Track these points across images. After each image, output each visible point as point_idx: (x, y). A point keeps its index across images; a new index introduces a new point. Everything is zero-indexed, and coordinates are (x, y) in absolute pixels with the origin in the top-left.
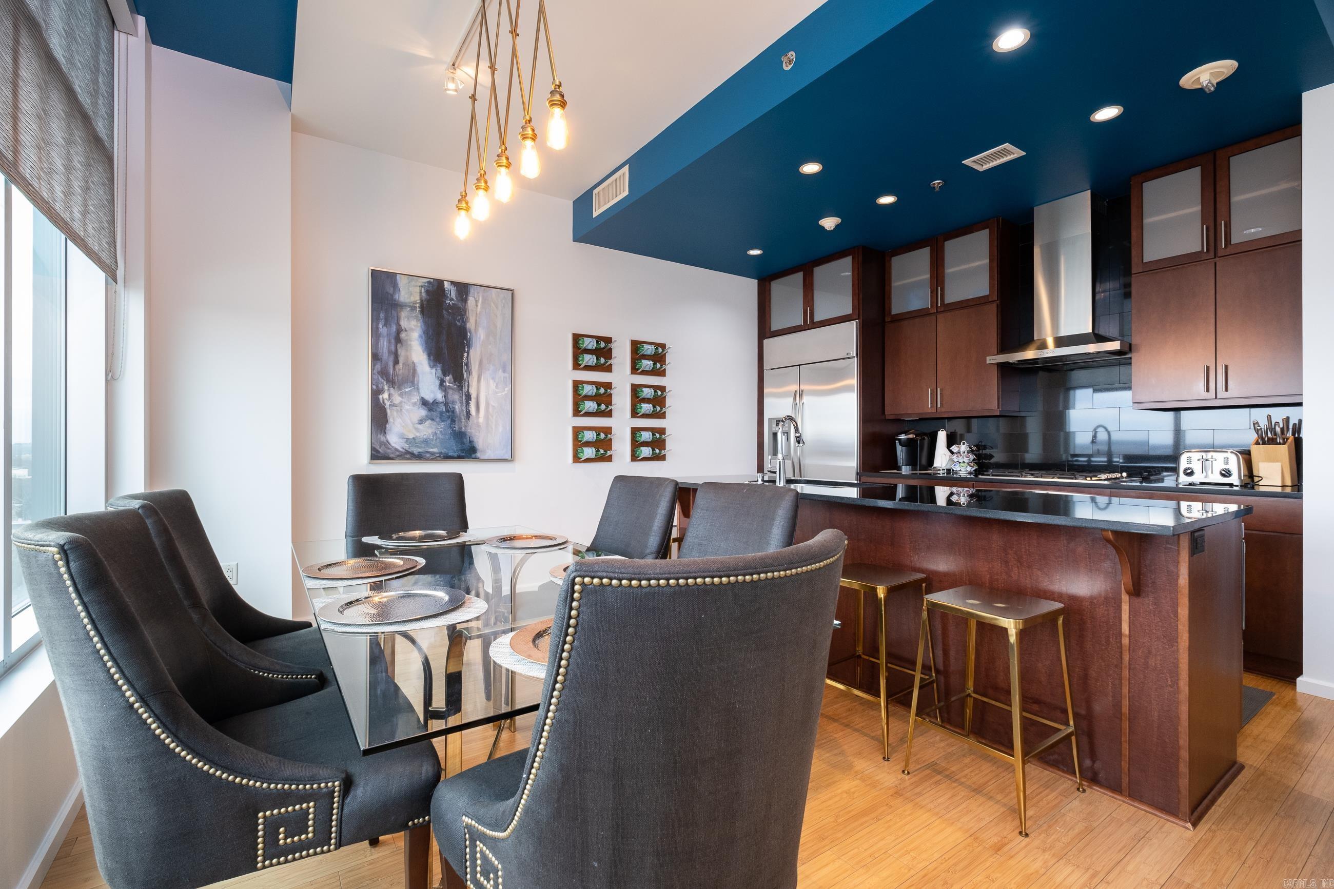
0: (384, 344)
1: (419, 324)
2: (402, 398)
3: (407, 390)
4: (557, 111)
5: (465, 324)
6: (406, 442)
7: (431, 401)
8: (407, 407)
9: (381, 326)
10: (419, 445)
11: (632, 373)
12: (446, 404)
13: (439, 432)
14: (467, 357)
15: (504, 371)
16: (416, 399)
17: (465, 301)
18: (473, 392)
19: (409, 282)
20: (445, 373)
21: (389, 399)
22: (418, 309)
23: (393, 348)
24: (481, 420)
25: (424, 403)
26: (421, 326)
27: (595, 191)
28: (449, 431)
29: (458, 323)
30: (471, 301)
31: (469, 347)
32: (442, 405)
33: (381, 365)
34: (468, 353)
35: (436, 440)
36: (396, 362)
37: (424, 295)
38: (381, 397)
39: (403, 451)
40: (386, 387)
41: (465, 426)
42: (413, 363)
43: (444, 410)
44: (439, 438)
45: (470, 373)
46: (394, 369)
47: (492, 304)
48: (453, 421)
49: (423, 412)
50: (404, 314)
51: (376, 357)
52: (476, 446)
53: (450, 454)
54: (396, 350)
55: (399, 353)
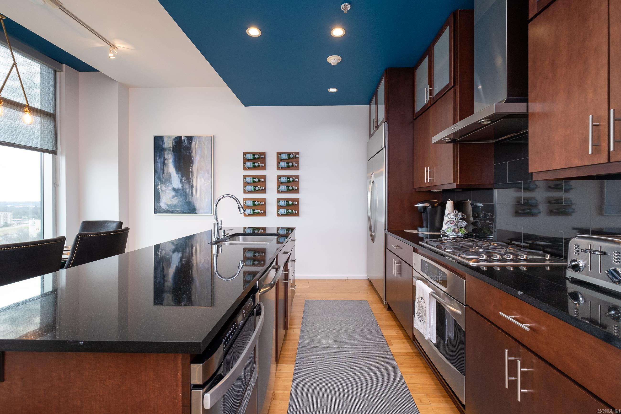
0: (159, 166)
1: (172, 156)
2: (166, 188)
3: (167, 184)
5: (191, 154)
6: (167, 206)
7: (177, 189)
8: (167, 191)
9: (158, 159)
10: (172, 207)
11: (277, 170)
12: (183, 189)
13: (180, 202)
14: (192, 168)
15: (208, 174)
16: (171, 188)
17: (191, 143)
18: (194, 184)
19: (168, 139)
20: (182, 177)
21: (161, 188)
22: (172, 150)
23: (162, 167)
24: (198, 196)
25: (174, 189)
28: (184, 201)
29: (188, 154)
30: (193, 143)
31: (192, 164)
32: (181, 190)
33: (158, 175)
35: (179, 205)
36: (163, 173)
37: (174, 143)
38: (158, 187)
39: (166, 210)
40: (159, 184)
41: (191, 199)
42: (170, 173)
43: (182, 192)
44: (180, 204)
45: (193, 175)
46: (163, 176)
47: (203, 143)
48: (186, 197)
49: (173, 193)
50: (166, 153)
51: (156, 171)
52: (196, 208)
53: (185, 211)
54: (163, 168)
55: (164, 169)
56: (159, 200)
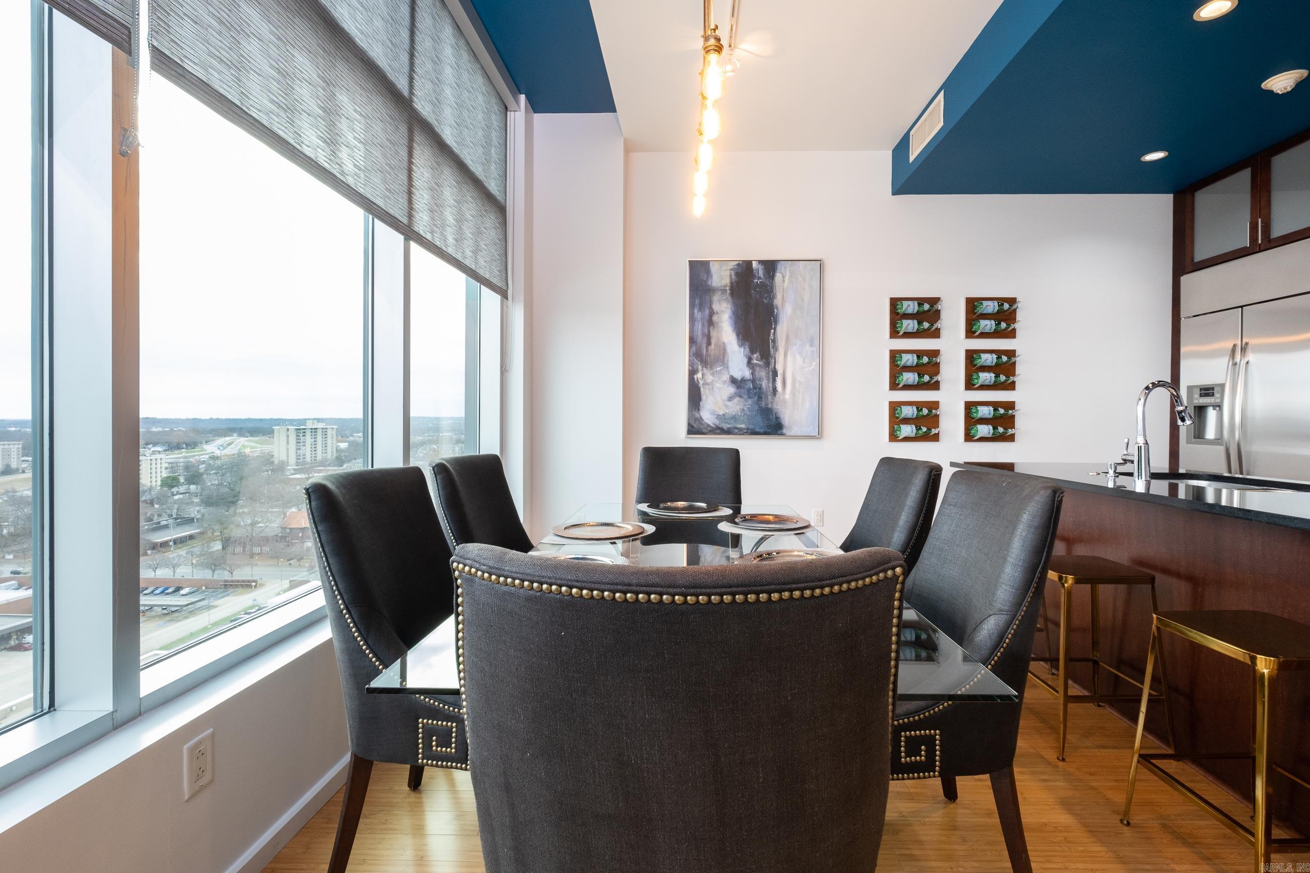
0: (699, 326)
1: (729, 306)
2: (714, 377)
3: (718, 369)
5: (772, 301)
6: (717, 418)
7: (740, 379)
8: (718, 385)
9: (696, 311)
10: (728, 421)
11: (967, 337)
12: (753, 381)
13: (746, 409)
14: (774, 334)
15: (811, 345)
16: (726, 377)
17: (772, 277)
18: (779, 367)
19: (721, 267)
20: (752, 351)
21: (703, 378)
22: (728, 292)
23: (706, 331)
24: (787, 396)
25: (733, 381)
26: (731, 308)
27: (911, 134)
28: (756, 407)
29: (765, 301)
30: (778, 277)
31: (776, 323)
32: (750, 382)
33: (696, 347)
34: (775, 329)
35: (744, 416)
36: (709, 343)
37: (734, 277)
38: (695, 377)
39: (715, 426)
40: (700, 368)
41: (772, 403)
42: (724, 343)
43: (752, 387)
44: (746, 414)
45: (776, 349)
46: (707, 351)
47: (800, 278)
48: (760, 398)
49: (732, 390)
50: (716, 298)
51: (692, 341)
52: (783, 422)
53: (757, 430)
54: (709, 332)
55: (711, 335)
56: (699, 405)
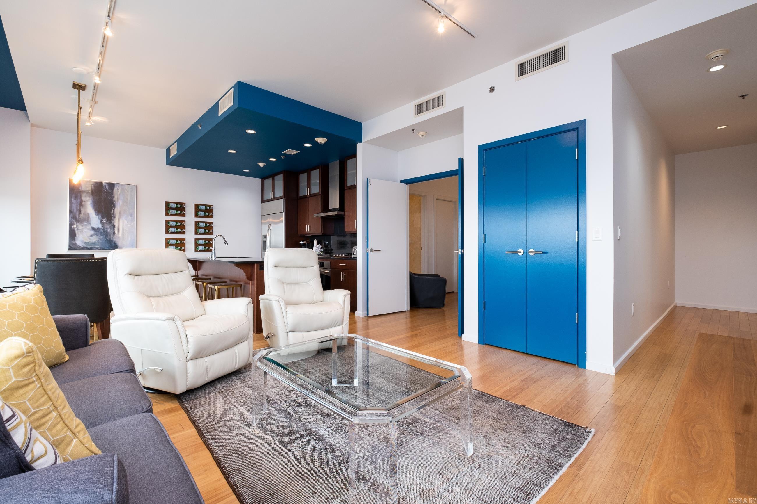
0: (74, 206)
1: (91, 199)
2: (83, 227)
3: (85, 224)
4: (81, 165)
5: (113, 199)
6: (85, 243)
7: (96, 228)
8: (85, 230)
9: (73, 200)
10: (91, 245)
11: (195, 217)
12: (103, 229)
13: (100, 240)
14: (114, 211)
15: (131, 217)
16: (89, 227)
17: (113, 189)
18: (116, 224)
19: (86, 183)
20: (103, 217)
21: (77, 227)
22: (90, 193)
23: (78, 208)
24: (120, 235)
25: (93, 229)
26: (92, 200)
27: (170, 148)
28: (105, 239)
29: (109, 198)
30: (115, 190)
31: (114, 207)
32: (101, 229)
33: (73, 214)
34: (114, 209)
36: (80, 213)
37: (93, 188)
38: (73, 227)
39: (83, 246)
40: (75, 223)
41: (113, 238)
42: (88, 213)
43: (102, 231)
44: (100, 242)
45: (114, 217)
46: (79, 216)
47: (126, 191)
48: (107, 236)
49: (92, 232)
50: (83, 195)
51: (71, 212)
52: (118, 245)
53: (105, 248)
54: (80, 208)
55: (81, 210)
56: (75, 238)
